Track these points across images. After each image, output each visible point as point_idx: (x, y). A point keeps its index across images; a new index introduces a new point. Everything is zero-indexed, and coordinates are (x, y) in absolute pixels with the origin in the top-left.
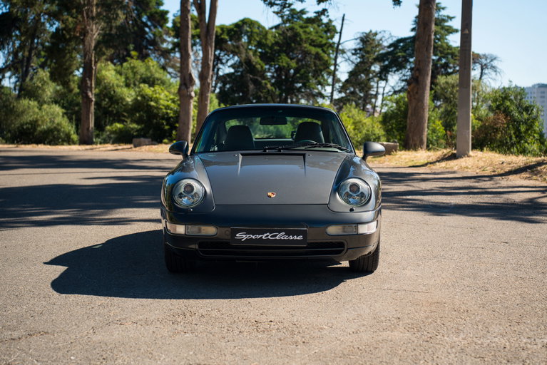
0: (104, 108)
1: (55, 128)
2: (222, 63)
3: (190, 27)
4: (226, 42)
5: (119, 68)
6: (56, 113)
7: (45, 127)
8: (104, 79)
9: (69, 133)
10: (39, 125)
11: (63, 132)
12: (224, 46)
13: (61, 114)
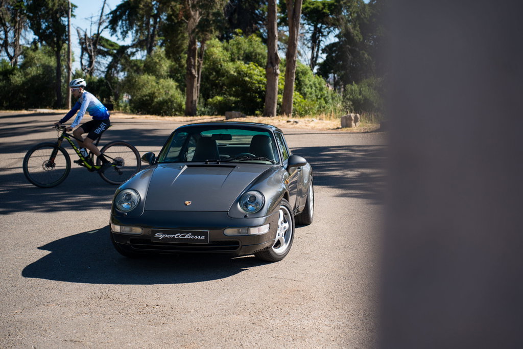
0: (212, 80)
1: (169, 99)
2: (323, 36)
3: (276, 11)
4: (327, 15)
5: (225, 44)
6: (170, 85)
7: (161, 99)
8: (212, 55)
9: (181, 103)
10: (156, 97)
11: (176, 103)
12: (325, 19)
13: (175, 87)
